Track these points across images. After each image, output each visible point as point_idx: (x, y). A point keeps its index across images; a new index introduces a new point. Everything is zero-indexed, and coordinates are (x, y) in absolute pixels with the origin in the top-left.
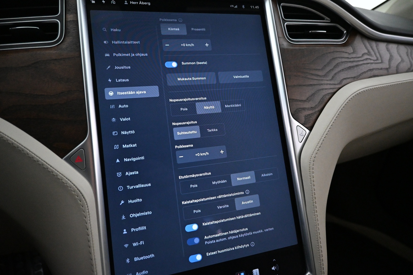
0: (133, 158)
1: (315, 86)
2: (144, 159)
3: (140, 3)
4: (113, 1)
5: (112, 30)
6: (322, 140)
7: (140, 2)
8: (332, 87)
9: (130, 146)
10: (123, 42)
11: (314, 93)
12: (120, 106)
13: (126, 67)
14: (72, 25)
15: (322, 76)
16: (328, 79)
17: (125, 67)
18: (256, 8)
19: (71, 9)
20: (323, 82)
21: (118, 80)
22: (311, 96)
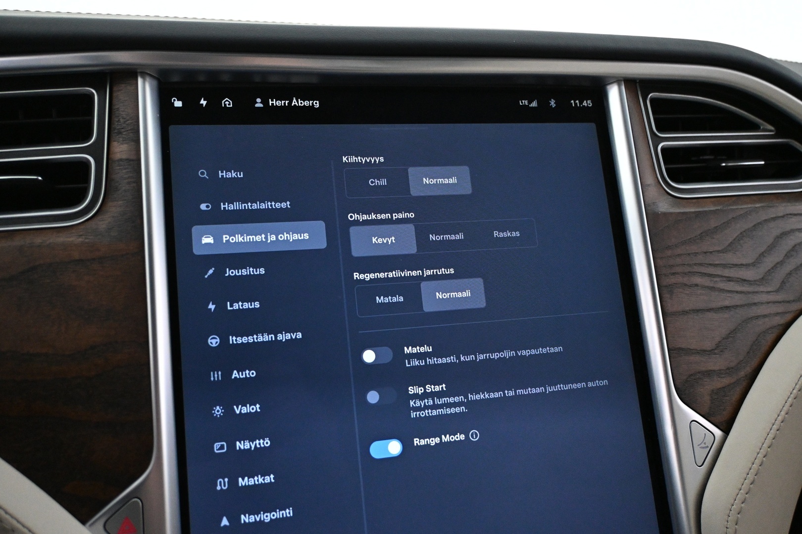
0: (264, 514)
1: (737, 311)
2: (291, 515)
3: (294, 103)
4: (227, 101)
5: (223, 176)
6: (758, 462)
7: (294, 100)
8: (780, 309)
9: (258, 481)
10: (248, 206)
11: (734, 330)
12: (235, 374)
13: (253, 271)
14: (124, 171)
15: (755, 281)
16: (769, 289)
17: (251, 269)
18: (586, 105)
19: (123, 130)
20: (757, 298)
21: (231, 306)
22: (727, 337)
